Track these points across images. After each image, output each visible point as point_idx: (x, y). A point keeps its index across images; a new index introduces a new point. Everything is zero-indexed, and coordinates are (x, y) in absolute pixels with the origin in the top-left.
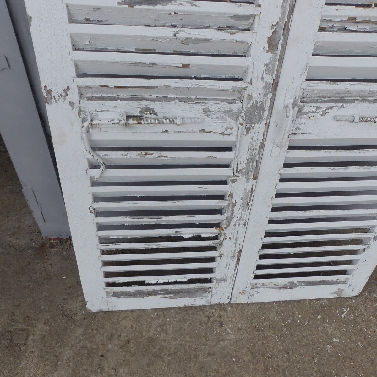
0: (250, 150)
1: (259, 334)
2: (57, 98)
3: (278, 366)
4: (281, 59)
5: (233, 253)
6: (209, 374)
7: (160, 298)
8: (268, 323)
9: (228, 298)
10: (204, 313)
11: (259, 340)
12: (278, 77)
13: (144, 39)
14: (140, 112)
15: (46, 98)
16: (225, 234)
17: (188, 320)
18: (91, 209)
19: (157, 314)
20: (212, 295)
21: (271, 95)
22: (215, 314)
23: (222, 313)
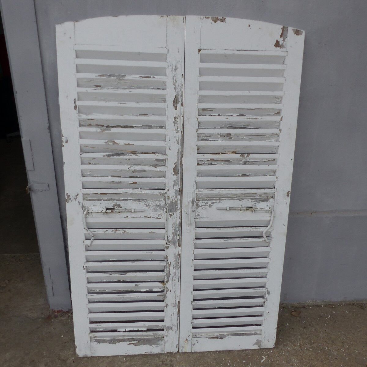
0: (173, 228)
2: (72, 199)
4: (182, 179)
5: (174, 304)
7: (128, 344)
9: (177, 347)
10: (159, 359)
12: (182, 187)
13: (115, 171)
14: (113, 206)
15: (67, 200)
16: (167, 287)
17: (147, 363)
18: (85, 267)
19: (125, 359)
20: (165, 343)
21: (179, 197)
22: (167, 360)
23: (172, 359)
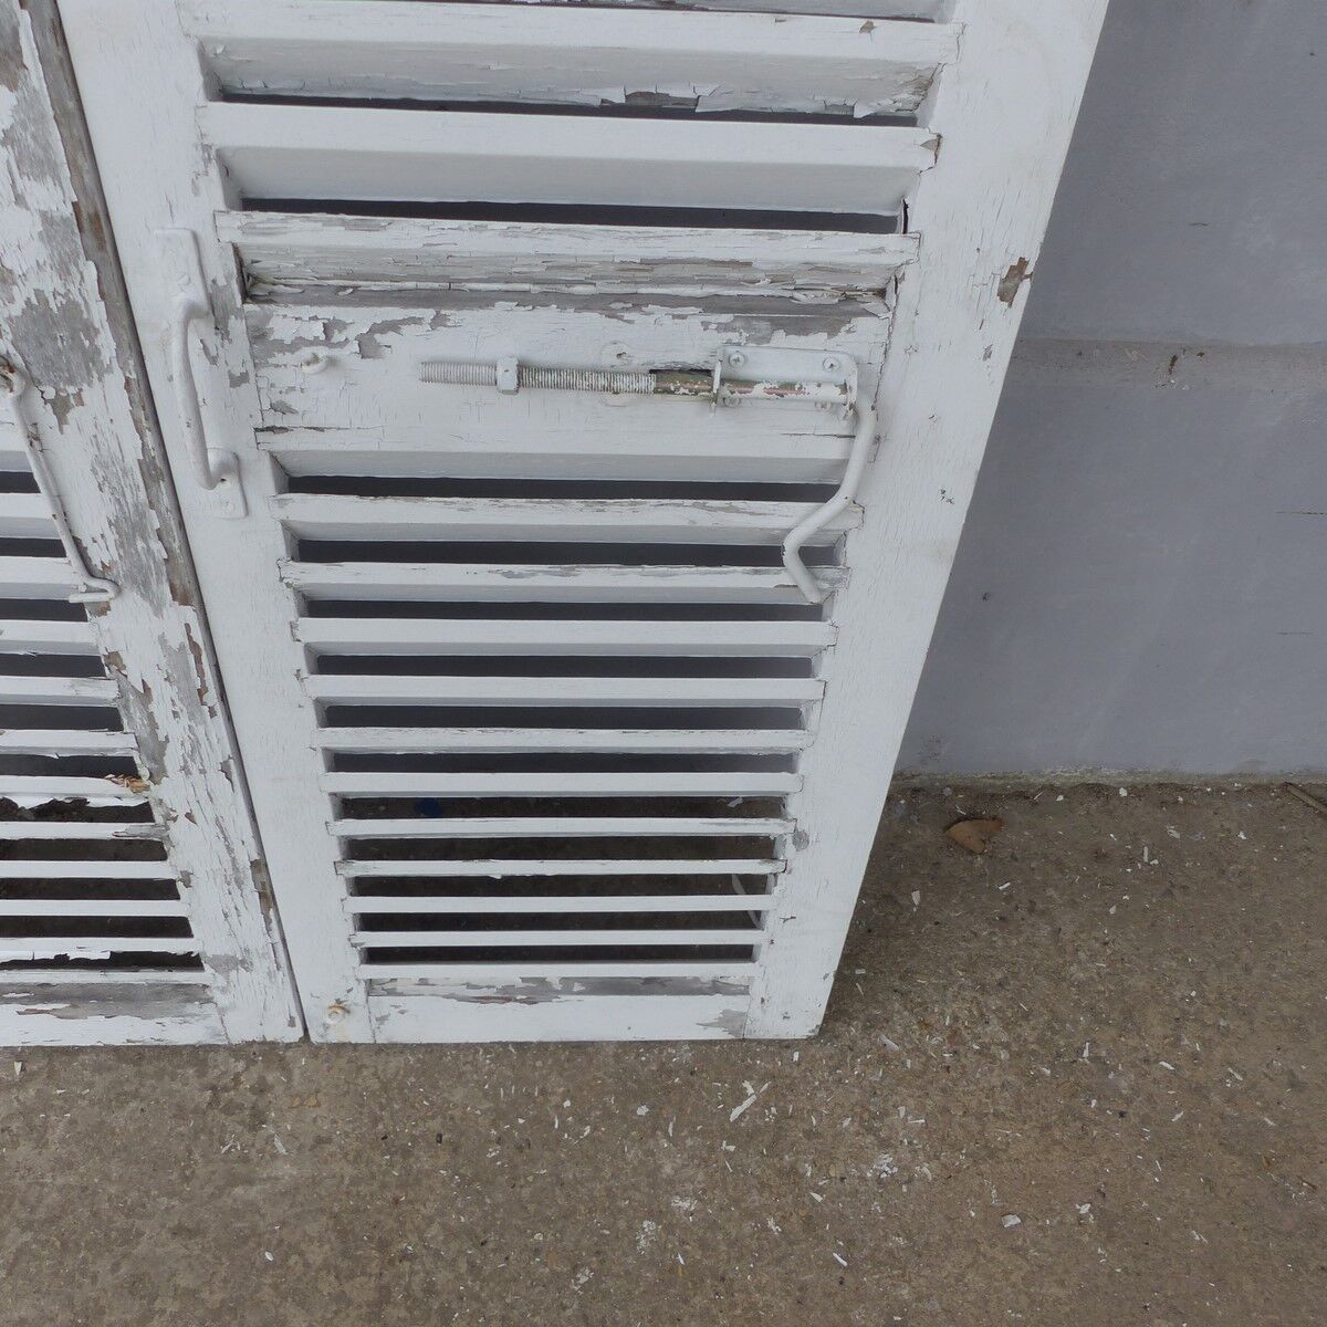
0: (106, 489)
1: (391, 1164)
3: (430, 1290)
4: (67, 116)
5: (230, 872)
6: (158, 1305)
7: (19, 1013)
8: (435, 1125)
9: (292, 1023)
10: (201, 1074)
11: (384, 1186)
12: (86, 190)
16: (161, 801)
17: (135, 1095)
19: (23, 1069)
20: (222, 1011)
21: (90, 270)
22: (242, 1079)
23: (270, 1078)
